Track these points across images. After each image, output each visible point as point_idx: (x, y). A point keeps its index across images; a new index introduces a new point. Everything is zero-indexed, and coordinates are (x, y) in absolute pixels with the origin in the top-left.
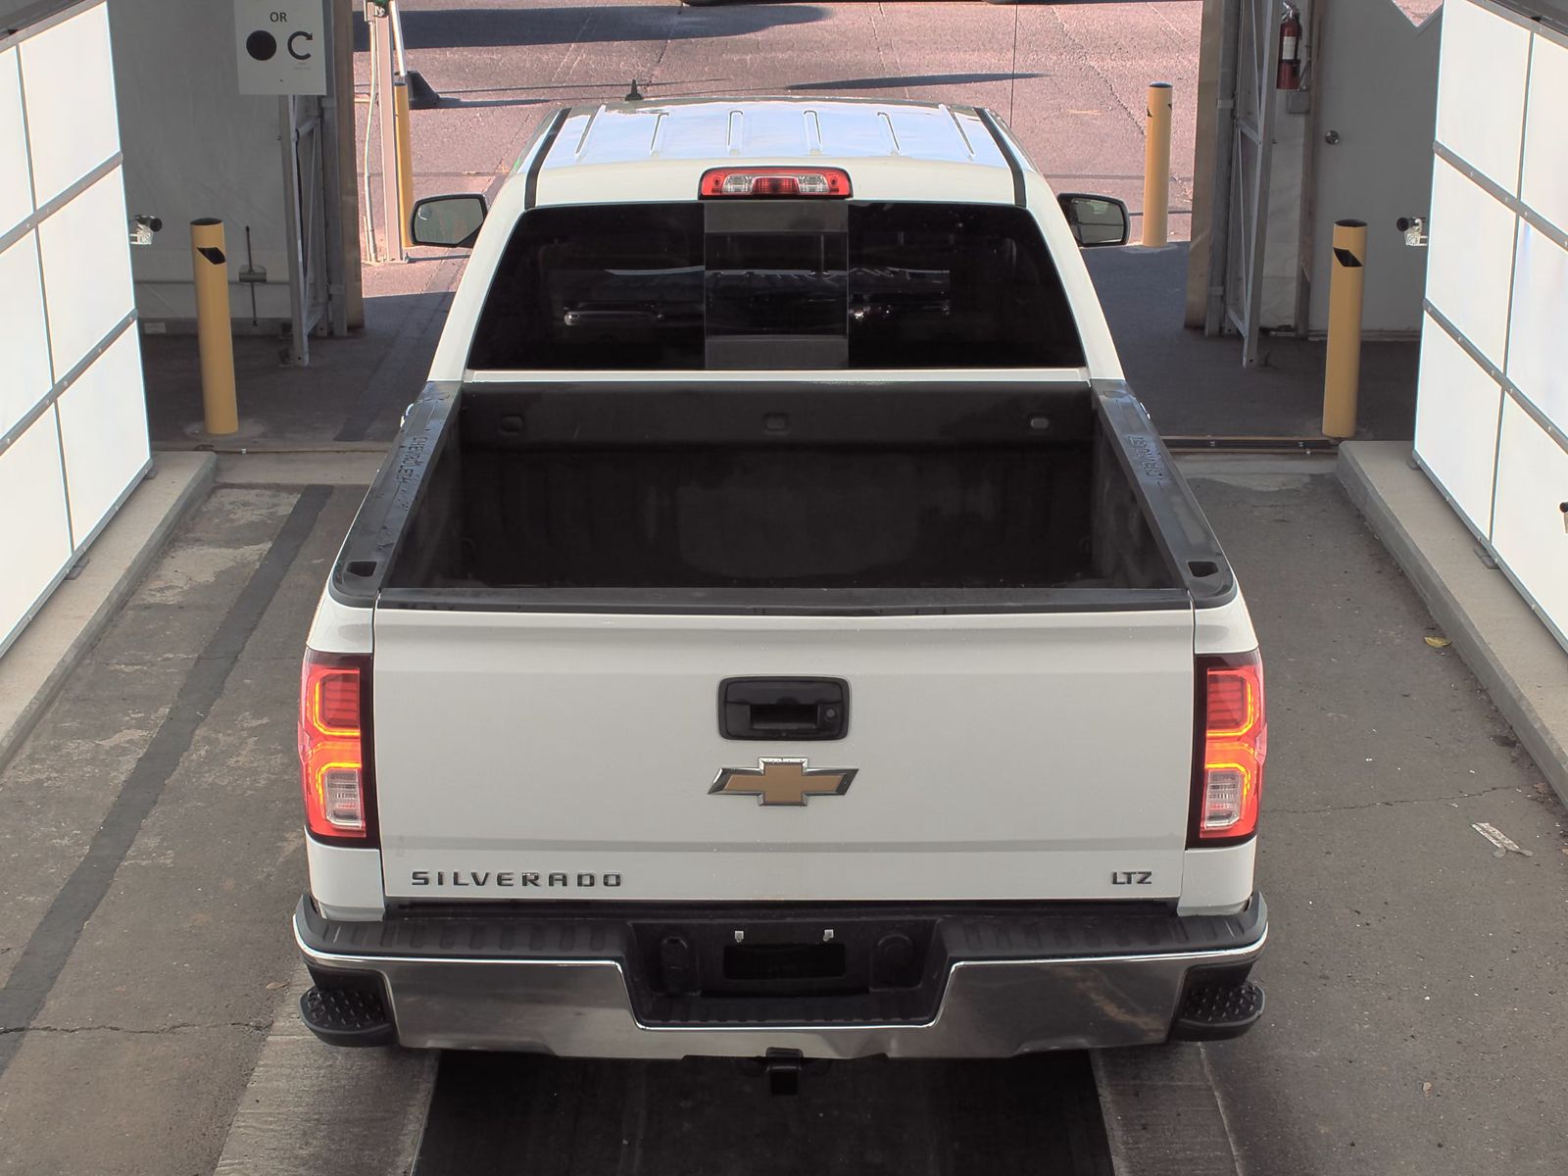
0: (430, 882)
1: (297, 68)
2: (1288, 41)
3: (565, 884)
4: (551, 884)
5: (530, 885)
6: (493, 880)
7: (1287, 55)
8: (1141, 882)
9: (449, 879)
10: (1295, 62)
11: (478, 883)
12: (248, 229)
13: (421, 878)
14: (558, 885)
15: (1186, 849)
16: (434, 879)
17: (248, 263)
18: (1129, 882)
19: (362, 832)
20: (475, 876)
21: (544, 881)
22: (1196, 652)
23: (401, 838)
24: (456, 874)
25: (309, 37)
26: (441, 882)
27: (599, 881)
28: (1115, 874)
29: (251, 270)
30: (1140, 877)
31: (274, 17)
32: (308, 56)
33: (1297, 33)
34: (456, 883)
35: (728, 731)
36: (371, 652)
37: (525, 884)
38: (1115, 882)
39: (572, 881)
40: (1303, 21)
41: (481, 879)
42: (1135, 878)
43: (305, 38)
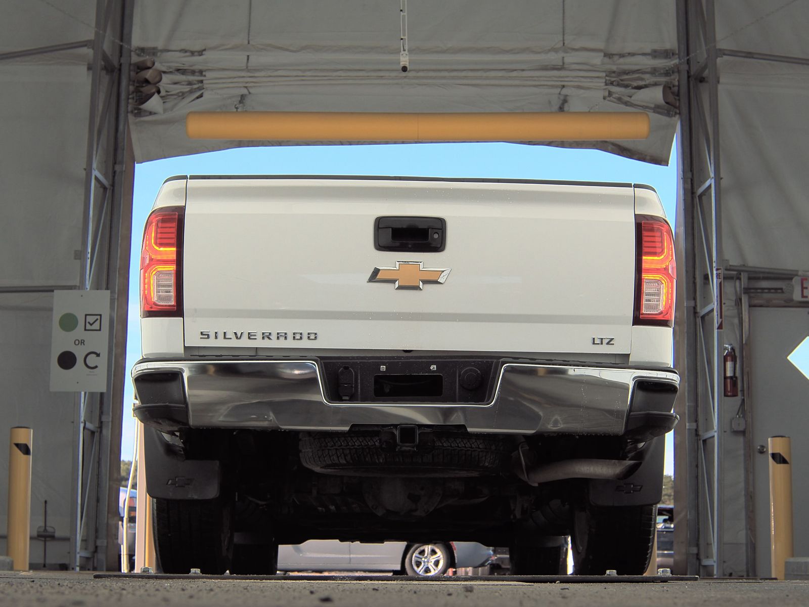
0: (211, 336)
1: (88, 375)
2: (729, 365)
3: (286, 338)
4: (278, 338)
5: (266, 339)
6: (245, 336)
7: (729, 373)
8: (608, 343)
9: (221, 336)
10: (734, 379)
11: (237, 338)
12: (46, 502)
13: (205, 335)
14: (282, 339)
15: (633, 325)
16: (212, 335)
17: (43, 525)
18: (602, 344)
19: (175, 306)
20: (236, 333)
21: (274, 337)
22: (636, 213)
23: (196, 310)
24: (225, 333)
25: (98, 355)
26: (216, 337)
27: (305, 336)
28: (594, 339)
29: (45, 530)
30: (608, 340)
31: (77, 342)
32: (96, 367)
33: (734, 359)
34: (225, 338)
35: (381, 246)
36: (184, 205)
37: (263, 338)
38: (594, 343)
39: (290, 336)
40: (737, 354)
41: (239, 336)
42: (605, 341)
43: (95, 356)
